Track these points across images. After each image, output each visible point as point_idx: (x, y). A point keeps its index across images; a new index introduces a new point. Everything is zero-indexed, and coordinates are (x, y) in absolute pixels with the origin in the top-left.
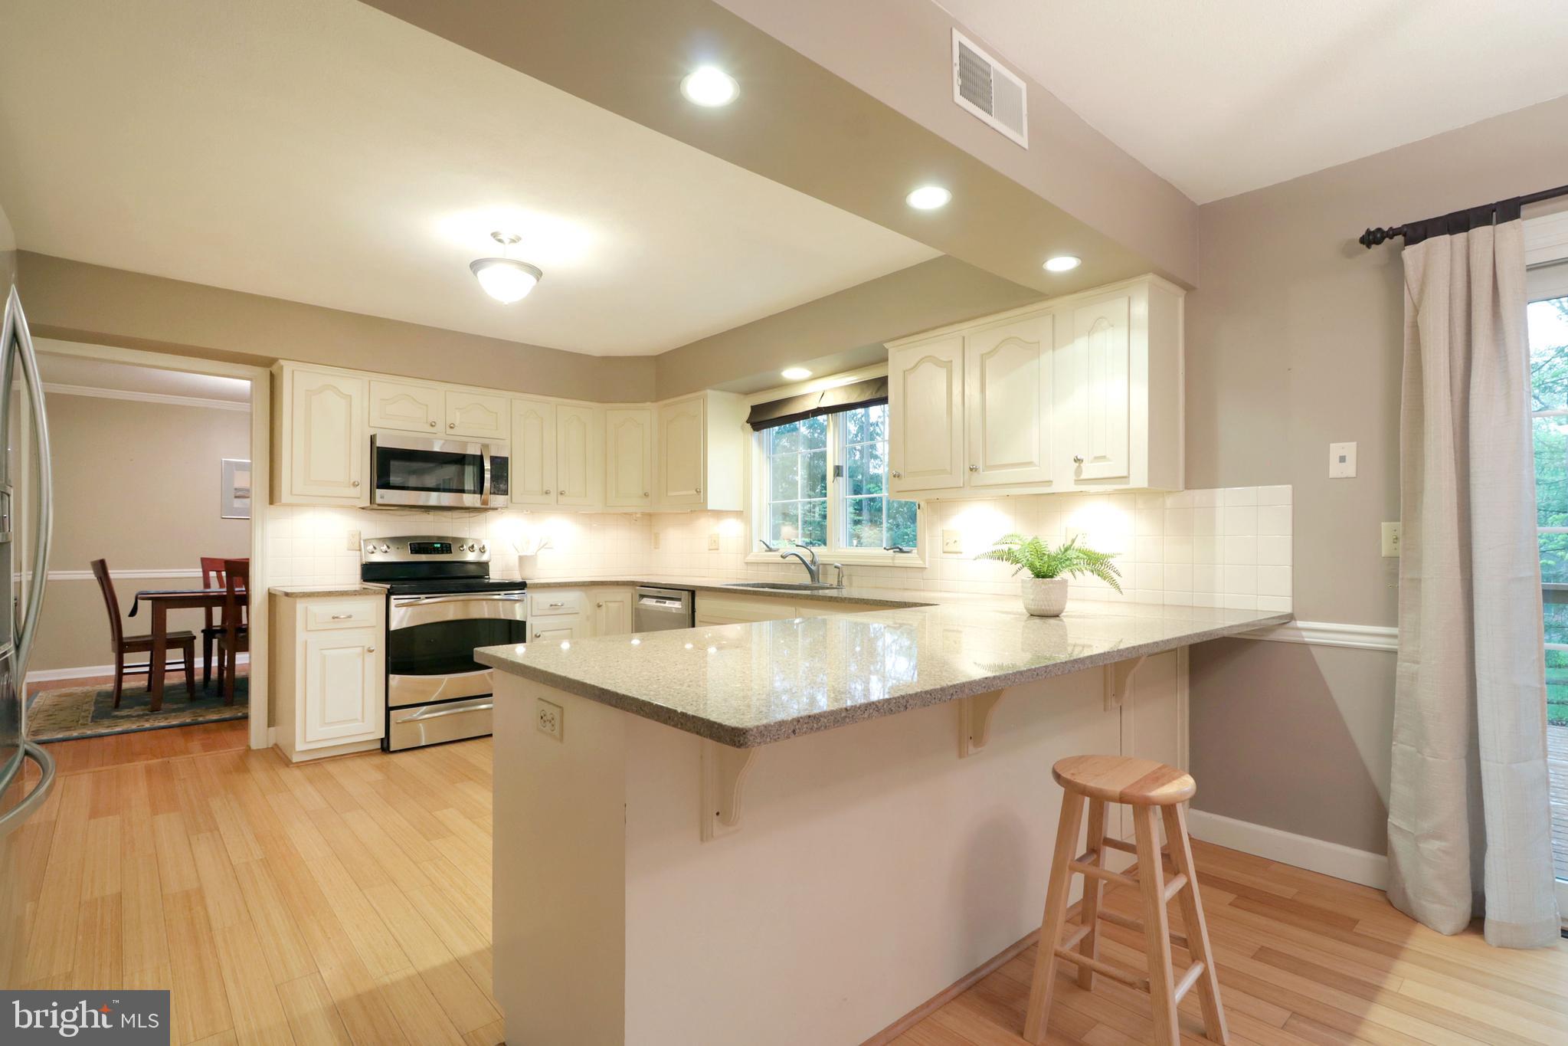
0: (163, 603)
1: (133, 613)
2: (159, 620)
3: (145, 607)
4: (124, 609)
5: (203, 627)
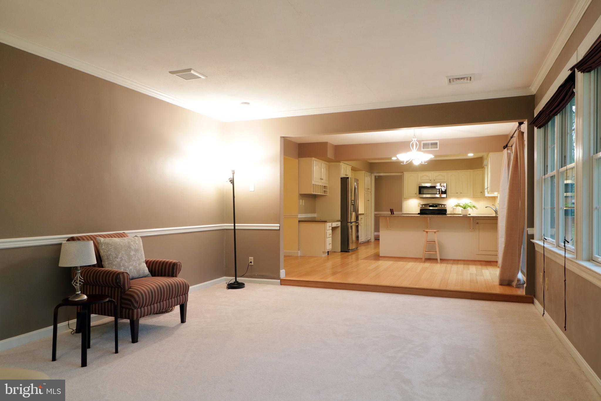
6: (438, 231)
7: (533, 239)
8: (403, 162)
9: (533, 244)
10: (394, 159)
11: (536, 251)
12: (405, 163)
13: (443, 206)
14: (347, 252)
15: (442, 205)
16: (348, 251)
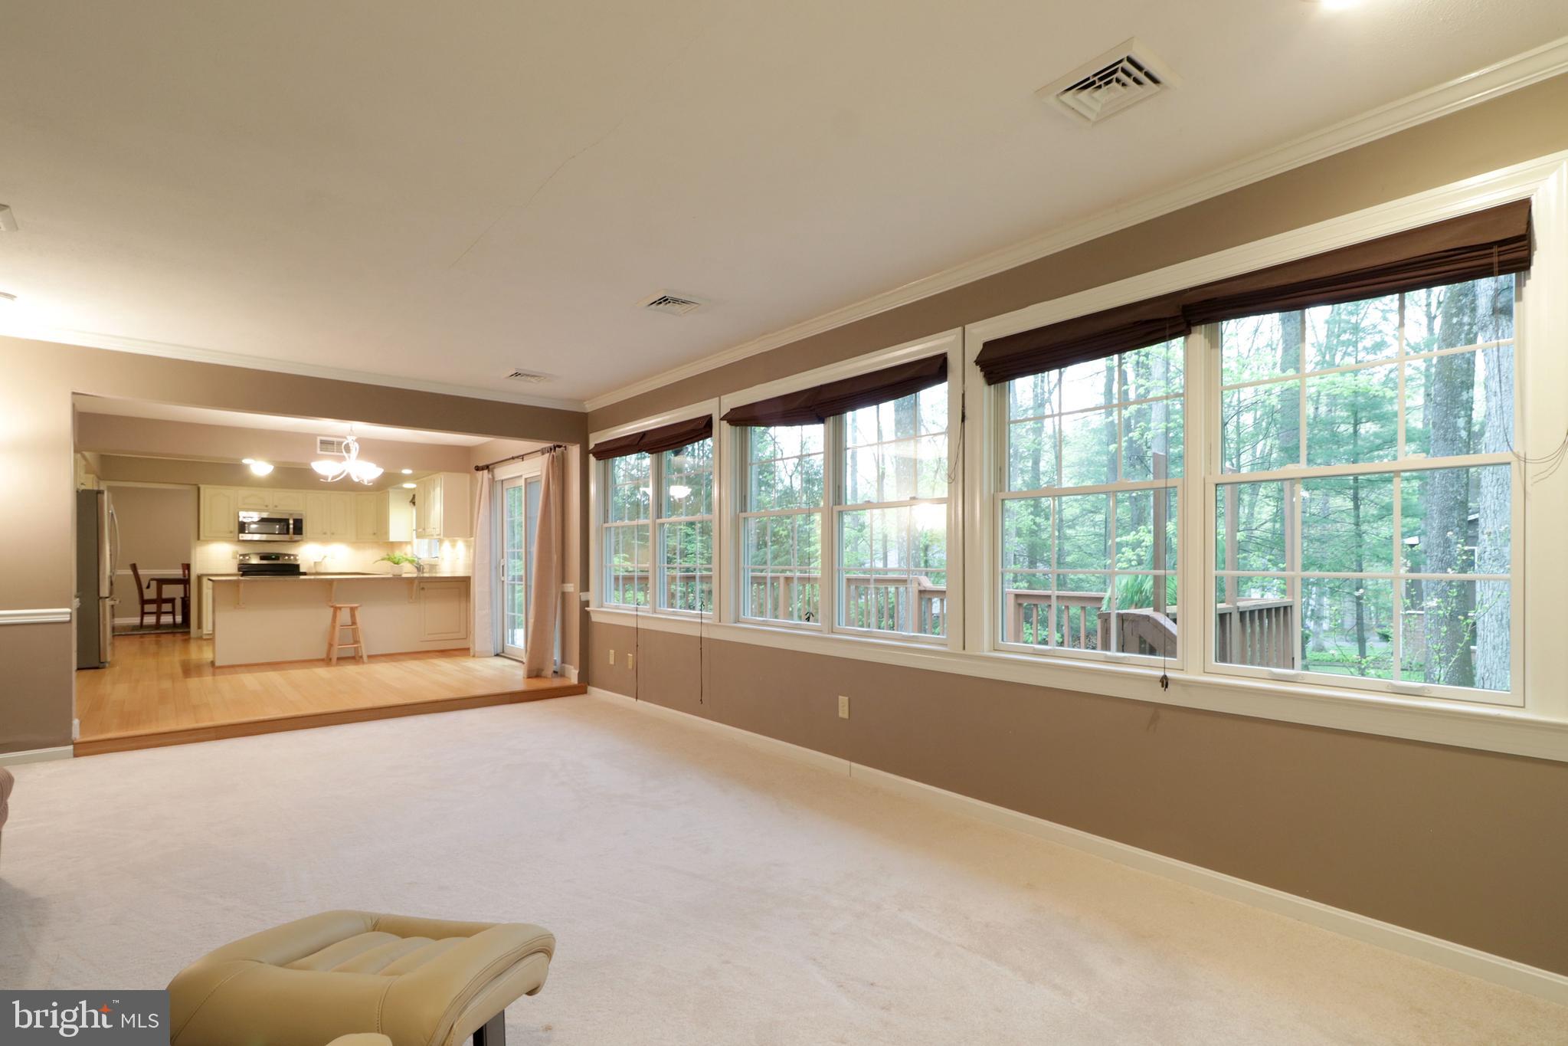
0: (162, 582)
1: (148, 587)
2: (159, 591)
3: (154, 584)
4: (144, 585)
5: (182, 595)
6: (361, 606)
7: (588, 606)
8: (326, 478)
9: (588, 613)
10: (245, 461)
11: (591, 622)
12: (329, 480)
13: (292, 557)
14: (97, 668)
15: (289, 555)
16: (101, 665)
